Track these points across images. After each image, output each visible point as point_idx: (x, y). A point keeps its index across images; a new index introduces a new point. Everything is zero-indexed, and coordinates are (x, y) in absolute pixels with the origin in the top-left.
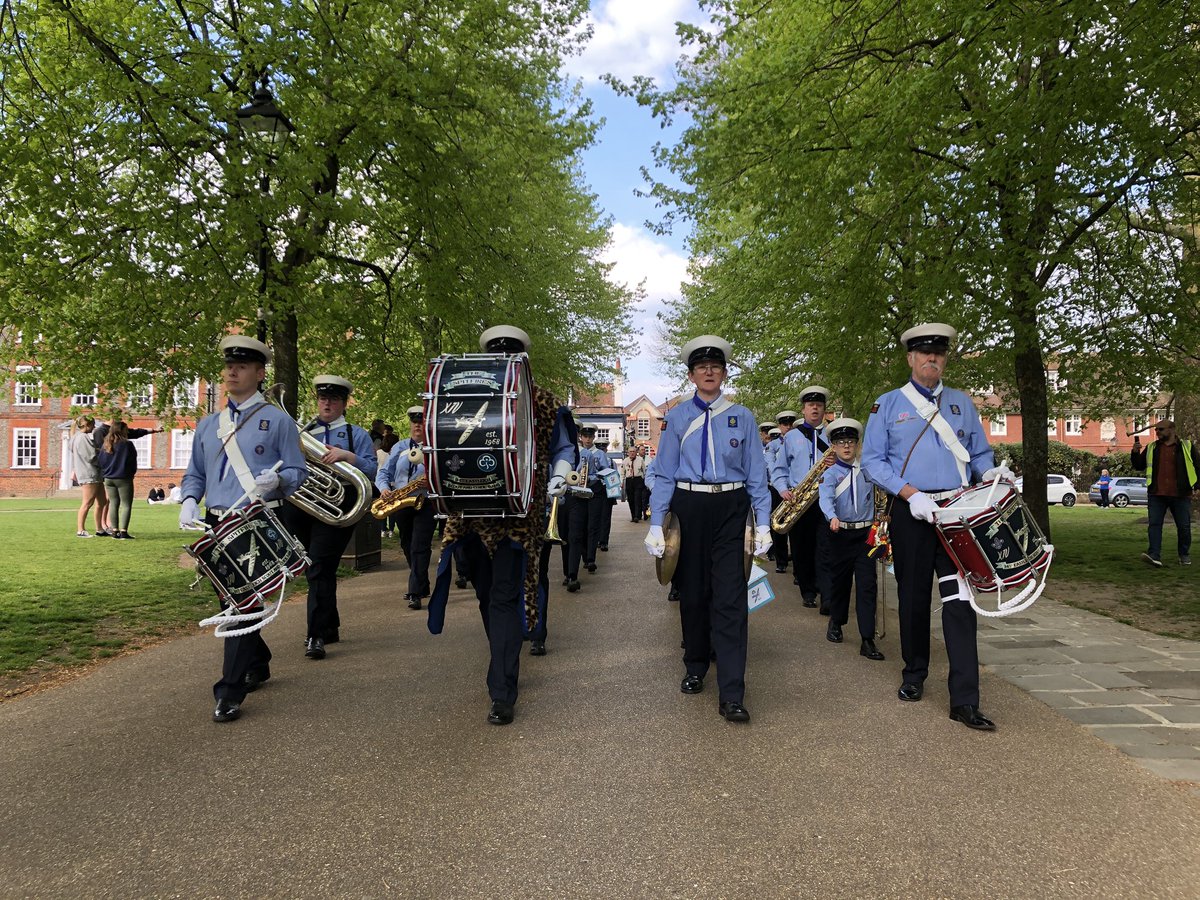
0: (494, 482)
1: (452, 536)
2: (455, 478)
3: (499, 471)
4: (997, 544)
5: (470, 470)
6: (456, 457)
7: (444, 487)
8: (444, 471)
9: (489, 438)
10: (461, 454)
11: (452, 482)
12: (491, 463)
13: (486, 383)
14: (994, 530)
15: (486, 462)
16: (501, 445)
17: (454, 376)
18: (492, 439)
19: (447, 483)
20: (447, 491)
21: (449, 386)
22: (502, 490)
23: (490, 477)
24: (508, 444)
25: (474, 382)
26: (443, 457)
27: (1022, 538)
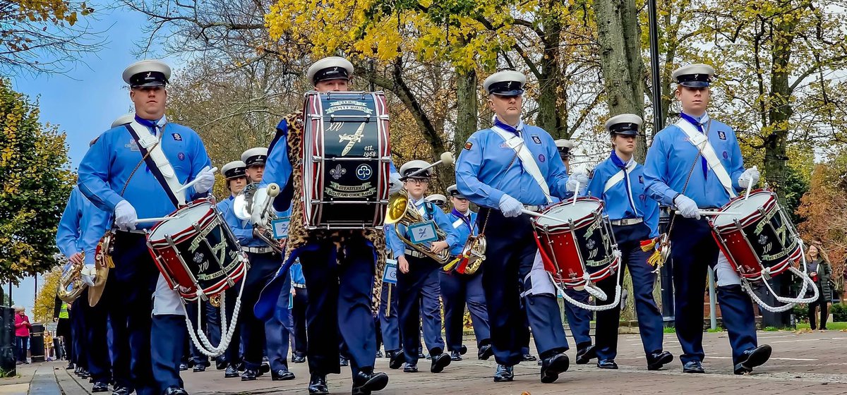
0: (367, 189)
1: (305, 239)
2: (336, 185)
3: (373, 181)
6: (339, 166)
7: (325, 194)
9: (367, 151)
10: (344, 164)
11: (334, 189)
12: (368, 172)
15: (363, 171)
16: (377, 157)
18: (370, 151)
19: (328, 190)
23: (366, 185)
24: (383, 155)
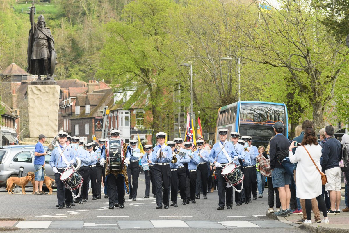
4: (231, 179)
5: (115, 161)
8: (111, 161)
13: (117, 145)
14: (230, 176)
17: (111, 144)
20: (111, 165)
21: (111, 146)
22: (121, 164)
25: (115, 145)
26: (111, 159)
27: (236, 177)
